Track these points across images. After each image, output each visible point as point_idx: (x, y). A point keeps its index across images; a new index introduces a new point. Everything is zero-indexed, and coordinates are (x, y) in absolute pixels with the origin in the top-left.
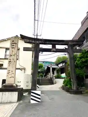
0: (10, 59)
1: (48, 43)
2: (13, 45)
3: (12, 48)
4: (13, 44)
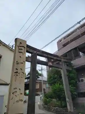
0: (16, 69)
1: (45, 55)
2: (20, 48)
3: (19, 52)
4: (20, 46)
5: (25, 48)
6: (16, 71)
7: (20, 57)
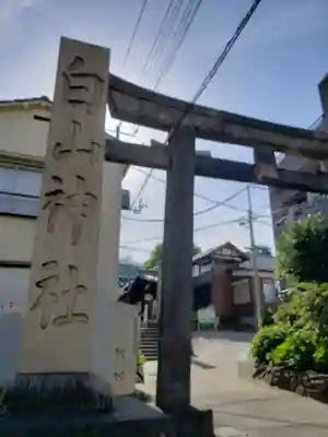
0: (55, 178)
2: (75, 82)
3: (72, 102)
5: (101, 81)
6: (55, 186)
7: (75, 122)
